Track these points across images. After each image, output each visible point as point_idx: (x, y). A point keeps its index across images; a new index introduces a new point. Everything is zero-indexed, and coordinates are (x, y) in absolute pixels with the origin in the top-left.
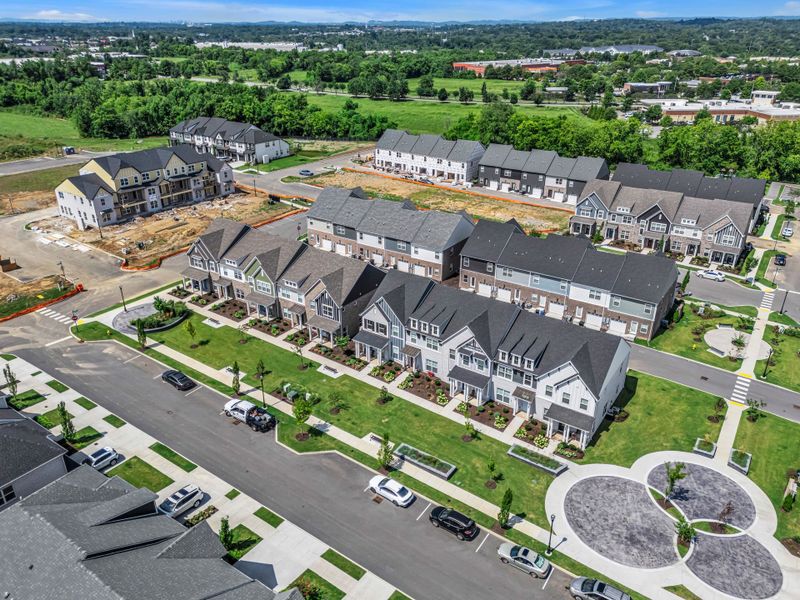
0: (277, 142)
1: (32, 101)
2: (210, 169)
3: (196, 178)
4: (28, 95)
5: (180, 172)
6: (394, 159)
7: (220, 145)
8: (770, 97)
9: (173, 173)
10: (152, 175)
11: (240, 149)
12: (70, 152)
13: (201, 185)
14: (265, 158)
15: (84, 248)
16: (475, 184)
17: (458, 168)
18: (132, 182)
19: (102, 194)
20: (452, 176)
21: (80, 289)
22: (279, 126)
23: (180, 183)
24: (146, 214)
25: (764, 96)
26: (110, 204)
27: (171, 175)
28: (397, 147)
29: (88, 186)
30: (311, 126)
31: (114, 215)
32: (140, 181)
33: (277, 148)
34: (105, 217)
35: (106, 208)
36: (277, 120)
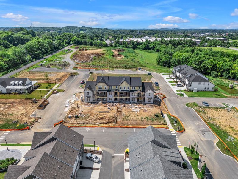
0: (207, 83)
3: (133, 93)
5: (126, 89)
7: (183, 78)
9: (123, 89)
11: (187, 82)
12: (140, 70)
13: (136, 96)
14: (195, 89)
18: (103, 89)
23: (126, 93)
24: (105, 102)
26: (90, 94)
27: (122, 89)
32: (107, 89)
34: (88, 99)
35: (88, 96)
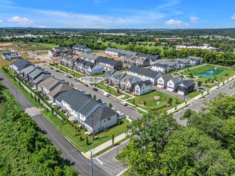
0: (89, 49)
1: (54, 42)
2: (72, 51)
3: (69, 52)
4: (54, 41)
5: (67, 51)
6: (108, 52)
7: (79, 49)
8: (207, 46)
10: (62, 50)
11: (82, 50)
14: (86, 51)
15: (49, 59)
16: (119, 57)
17: (116, 54)
18: (59, 51)
19: (54, 52)
20: (116, 55)
21: (46, 62)
22: (94, 47)
24: (60, 56)
25: (206, 46)
26: (55, 54)
27: (65, 51)
28: (108, 50)
29: (52, 51)
30: (100, 48)
31: (55, 56)
32: (60, 51)
33: (88, 50)
34: (54, 56)
36: (94, 46)
